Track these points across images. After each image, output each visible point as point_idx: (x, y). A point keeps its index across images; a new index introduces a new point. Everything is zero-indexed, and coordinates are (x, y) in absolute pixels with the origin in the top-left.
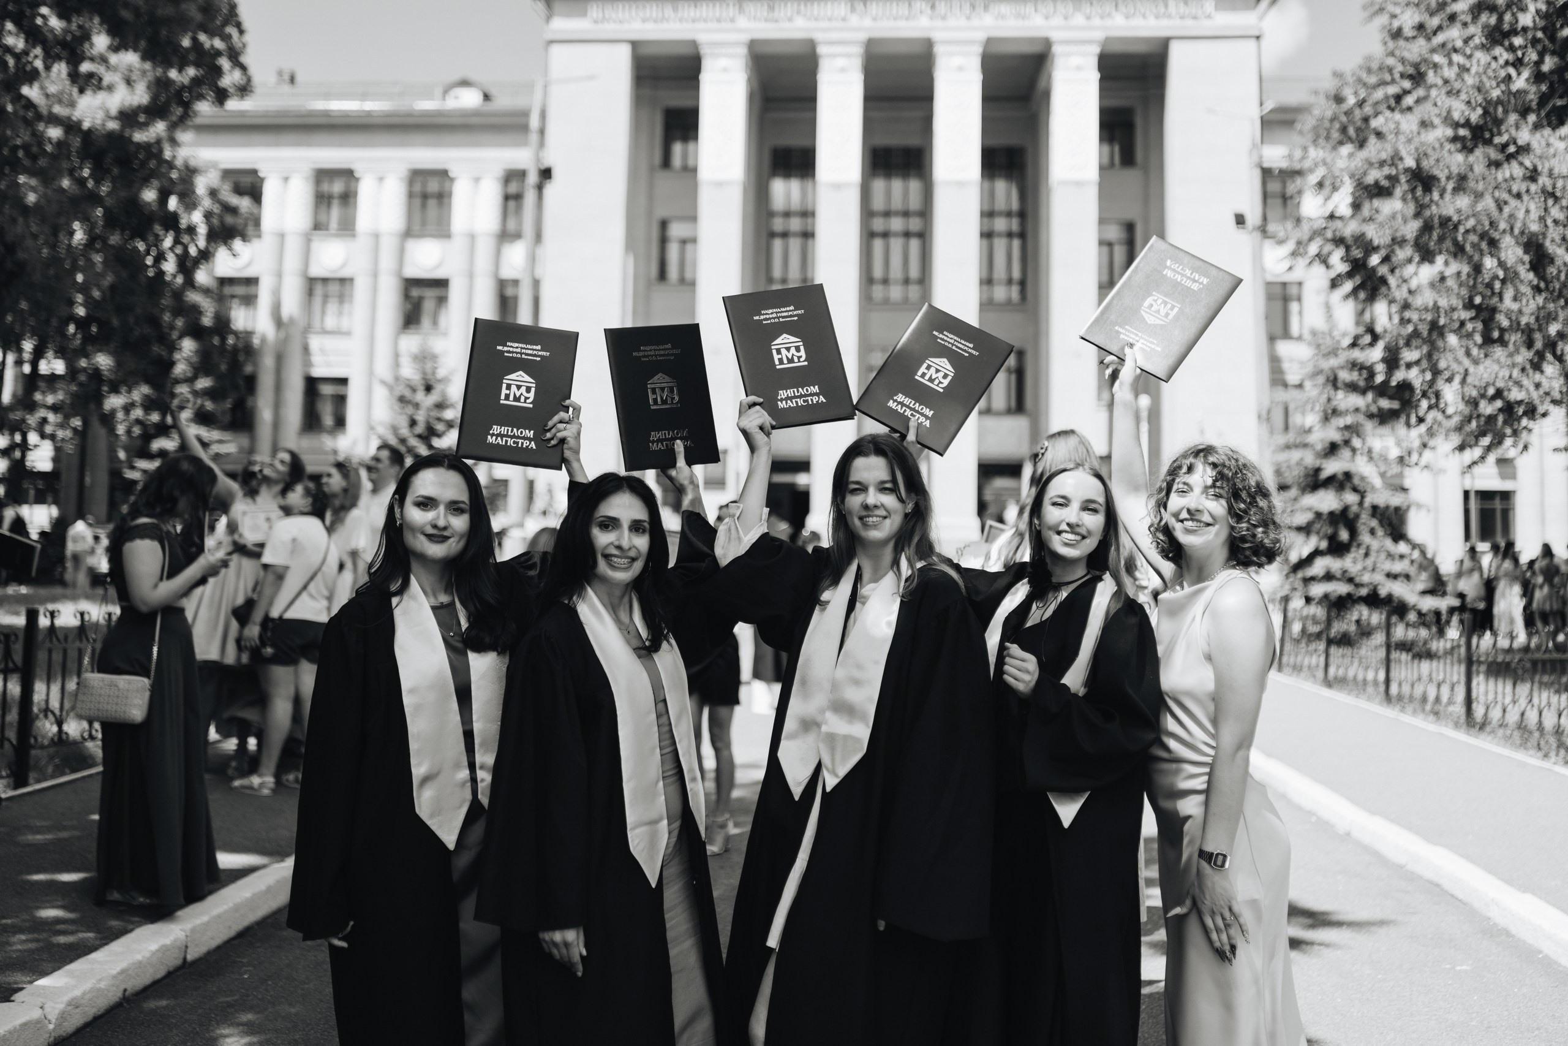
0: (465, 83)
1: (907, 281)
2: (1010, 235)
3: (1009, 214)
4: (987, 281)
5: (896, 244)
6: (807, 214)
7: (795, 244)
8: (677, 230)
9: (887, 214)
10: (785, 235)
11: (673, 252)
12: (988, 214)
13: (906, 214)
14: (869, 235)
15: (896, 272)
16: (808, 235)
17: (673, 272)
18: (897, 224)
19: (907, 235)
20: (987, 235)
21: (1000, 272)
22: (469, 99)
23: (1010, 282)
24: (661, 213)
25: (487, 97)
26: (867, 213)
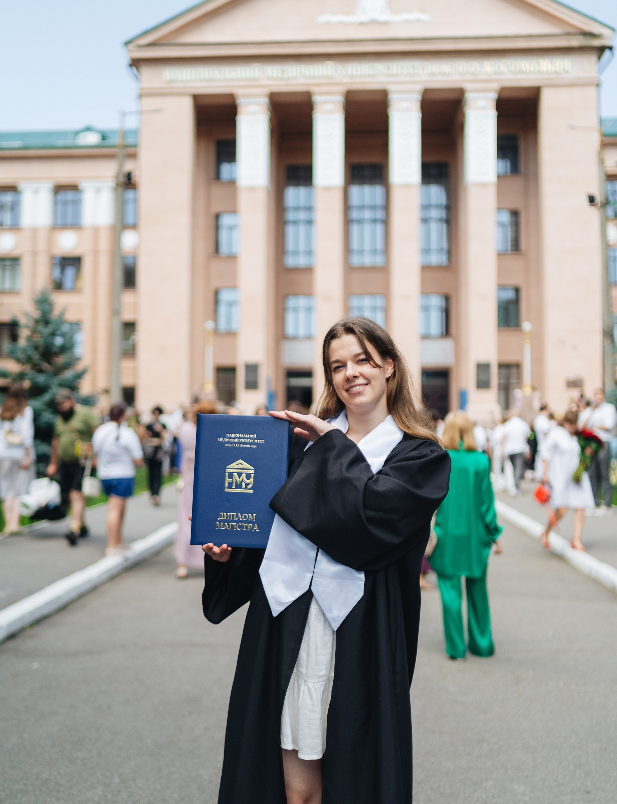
0: (88, 129)
1: (374, 252)
2: (440, 220)
3: (438, 207)
4: (426, 251)
5: (367, 228)
6: (309, 209)
7: (302, 228)
8: (226, 220)
9: (361, 208)
10: (295, 223)
11: (224, 235)
12: (426, 207)
13: (373, 207)
14: (348, 222)
15: (367, 246)
16: (310, 222)
17: (224, 249)
18: (367, 214)
19: (374, 221)
20: (425, 221)
21: (434, 245)
22: (92, 139)
23: (440, 250)
24: (215, 209)
25: (104, 138)
26: (347, 207)
